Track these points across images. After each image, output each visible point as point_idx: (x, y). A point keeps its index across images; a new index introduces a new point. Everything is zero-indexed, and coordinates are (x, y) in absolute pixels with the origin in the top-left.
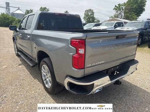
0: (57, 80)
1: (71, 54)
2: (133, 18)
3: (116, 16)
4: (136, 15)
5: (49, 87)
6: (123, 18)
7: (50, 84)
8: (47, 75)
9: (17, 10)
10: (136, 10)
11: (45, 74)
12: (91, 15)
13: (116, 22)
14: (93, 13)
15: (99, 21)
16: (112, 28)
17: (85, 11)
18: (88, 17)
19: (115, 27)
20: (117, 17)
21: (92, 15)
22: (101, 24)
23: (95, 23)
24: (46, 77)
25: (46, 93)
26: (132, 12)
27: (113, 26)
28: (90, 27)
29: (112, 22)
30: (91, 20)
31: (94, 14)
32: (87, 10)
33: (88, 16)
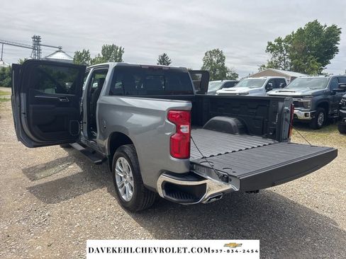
0: (145, 182)
1: (168, 134)
2: (313, 69)
3: (274, 65)
4: (318, 61)
5: (129, 199)
6: (289, 68)
7: (131, 193)
8: (125, 177)
9: (57, 52)
10: (319, 50)
11: (122, 176)
12: (218, 62)
13: (269, 78)
14: (222, 59)
15: (235, 76)
16: (260, 90)
17: (206, 54)
18: (212, 67)
19: (268, 88)
20: (277, 67)
21: (220, 63)
22: (237, 82)
23: (224, 81)
24: (124, 180)
25: (122, 211)
26: (309, 56)
27: (263, 87)
28: (214, 89)
29: (261, 78)
30: (218, 73)
31: (224, 60)
32: (210, 52)
33: (211, 64)
